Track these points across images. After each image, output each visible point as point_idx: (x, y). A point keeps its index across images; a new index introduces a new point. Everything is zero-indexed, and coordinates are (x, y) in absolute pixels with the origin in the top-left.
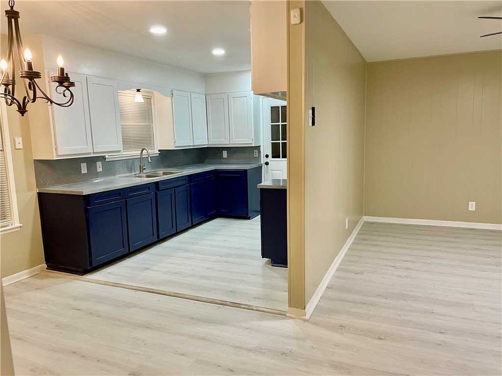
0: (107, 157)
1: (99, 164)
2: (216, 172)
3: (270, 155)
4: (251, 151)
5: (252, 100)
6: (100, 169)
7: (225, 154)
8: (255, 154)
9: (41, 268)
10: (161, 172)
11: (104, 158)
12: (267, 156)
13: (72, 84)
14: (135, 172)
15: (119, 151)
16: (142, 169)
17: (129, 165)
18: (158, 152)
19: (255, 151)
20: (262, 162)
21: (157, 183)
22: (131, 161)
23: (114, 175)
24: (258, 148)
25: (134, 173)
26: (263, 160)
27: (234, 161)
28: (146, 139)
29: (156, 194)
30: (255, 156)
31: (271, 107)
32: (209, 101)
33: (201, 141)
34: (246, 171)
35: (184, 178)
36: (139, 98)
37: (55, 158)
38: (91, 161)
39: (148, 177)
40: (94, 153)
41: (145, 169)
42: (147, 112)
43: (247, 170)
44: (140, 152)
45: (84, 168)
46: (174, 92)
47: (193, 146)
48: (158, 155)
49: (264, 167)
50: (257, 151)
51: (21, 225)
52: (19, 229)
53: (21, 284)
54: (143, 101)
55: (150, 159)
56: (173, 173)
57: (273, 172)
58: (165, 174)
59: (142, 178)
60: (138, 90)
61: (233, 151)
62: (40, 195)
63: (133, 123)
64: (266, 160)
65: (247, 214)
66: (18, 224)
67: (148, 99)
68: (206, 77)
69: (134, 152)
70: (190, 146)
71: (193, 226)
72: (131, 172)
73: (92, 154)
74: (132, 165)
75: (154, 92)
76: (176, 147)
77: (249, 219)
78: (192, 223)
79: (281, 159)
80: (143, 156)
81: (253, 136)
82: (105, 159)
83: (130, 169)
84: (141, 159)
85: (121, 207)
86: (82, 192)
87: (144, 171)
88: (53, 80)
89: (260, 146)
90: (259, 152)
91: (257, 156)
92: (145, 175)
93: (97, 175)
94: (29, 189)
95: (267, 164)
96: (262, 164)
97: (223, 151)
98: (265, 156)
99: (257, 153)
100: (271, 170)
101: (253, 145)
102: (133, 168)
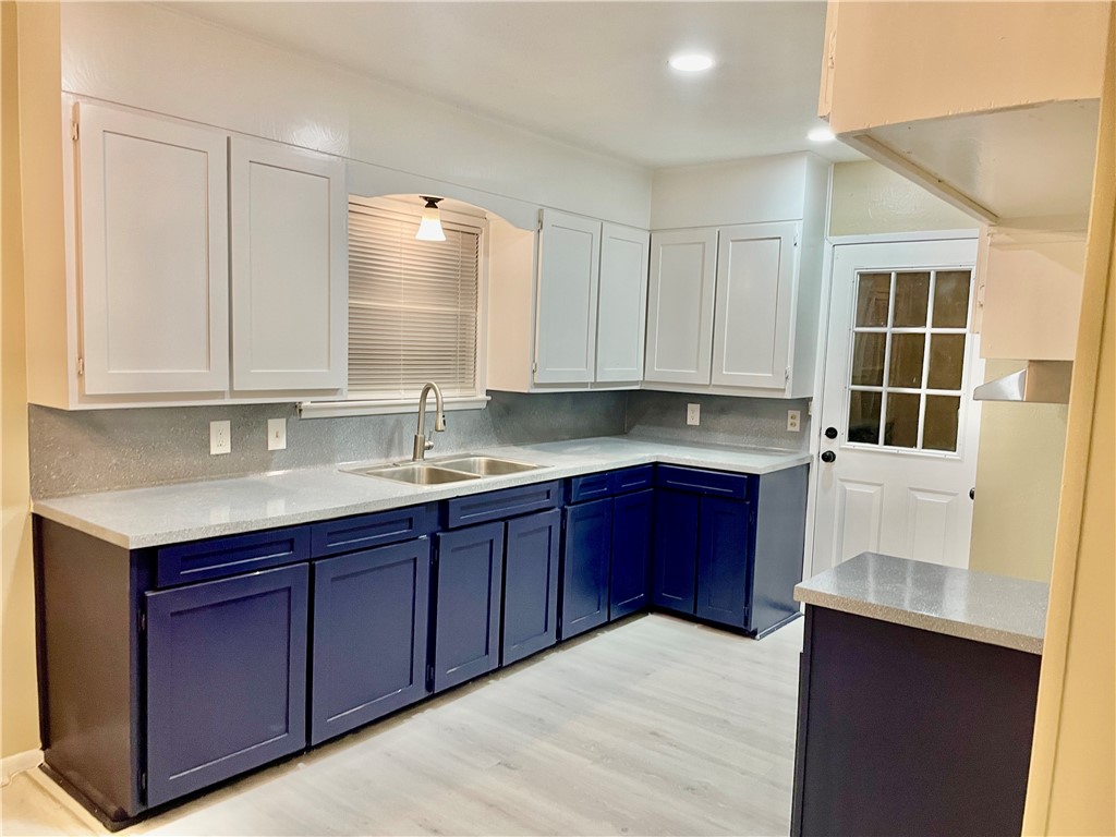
0: (303, 405)
1: (275, 425)
2: (656, 470)
3: (843, 431)
4: (781, 412)
5: (797, 251)
6: (278, 444)
7: (693, 415)
8: (790, 421)
10: (483, 459)
11: (296, 408)
12: (831, 433)
16: (419, 449)
17: (383, 430)
18: (483, 396)
19: (790, 413)
20: (813, 451)
21: (443, 505)
22: (391, 421)
24: (804, 404)
25: (396, 459)
26: (817, 444)
27: (721, 438)
28: (456, 357)
29: (435, 542)
30: (790, 428)
31: (863, 276)
32: (658, 250)
33: (623, 370)
34: (753, 480)
35: (545, 487)
36: (432, 229)
37: (72, 407)
38: (249, 418)
39: (436, 476)
40: (234, 394)
41: (429, 448)
42: (459, 275)
43: (758, 476)
44: (419, 394)
46: (548, 216)
47: (595, 384)
48: (484, 406)
49: (818, 467)
50: (798, 414)
54: (444, 239)
55: (441, 420)
57: (849, 487)
58: (494, 468)
59: (413, 483)
60: (432, 203)
61: (717, 406)
62: (40, 528)
63: (412, 305)
64: (828, 445)
65: (747, 620)
67: (468, 237)
68: (656, 178)
69: (403, 394)
70: (585, 385)
71: (561, 644)
73: (227, 395)
74: (393, 433)
75: (490, 215)
76: (537, 385)
77: (754, 638)
78: (558, 635)
79: (880, 447)
80: (428, 408)
81: (790, 367)
82: (300, 410)
83: (388, 445)
84: (421, 415)
86: (126, 538)
87: (427, 454)
89: (810, 399)
90: (806, 418)
91: (797, 429)
92: (424, 471)
93: (266, 459)
95: (829, 458)
96: (812, 457)
97: (689, 405)
98: (824, 432)
99: (798, 422)
100: (842, 480)
101: (788, 396)
102: (397, 441)
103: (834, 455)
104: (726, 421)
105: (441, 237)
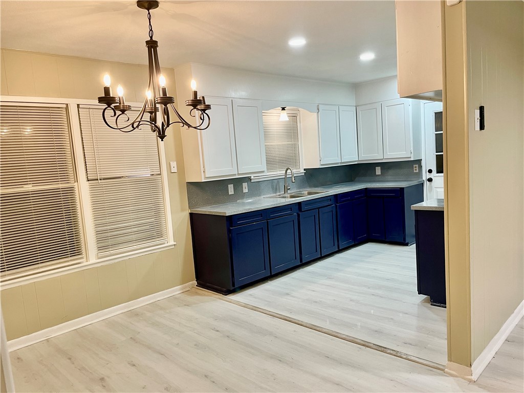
0: (252, 178)
1: (245, 185)
2: (367, 190)
3: (434, 169)
4: (411, 166)
5: (410, 108)
6: (246, 190)
7: (378, 171)
8: (414, 169)
9: (192, 284)
10: (306, 192)
11: (249, 179)
12: (430, 171)
13: (208, 107)
14: (280, 192)
15: (263, 172)
16: (286, 189)
17: (274, 185)
18: (303, 171)
19: (414, 166)
20: (424, 178)
21: (299, 204)
22: (276, 181)
23: (260, 196)
24: (419, 162)
25: (279, 194)
26: (425, 176)
27: (389, 178)
28: (291, 159)
29: (299, 215)
30: (415, 171)
31: (435, 113)
32: (359, 113)
33: (351, 157)
34: (402, 189)
35: (329, 198)
36: (284, 117)
37: (203, 181)
38: (238, 182)
39: (292, 197)
40: (238, 174)
41: (289, 189)
42: (292, 131)
44: (284, 172)
45: (231, 189)
46: (321, 107)
47: (341, 163)
48: (303, 174)
49: (427, 185)
50: (417, 166)
51: (175, 243)
52: (173, 247)
53: (173, 299)
55: (293, 179)
56: (318, 193)
57: (439, 190)
58: (310, 194)
59: (286, 199)
60: (283, 109)
61: (387, 166)
62: (192, 215)
63: (278, 143)
64: (429, 176)
65: (404, 239)
66: (172, 242)
67: (294, 117)
68: (356, 87)
69: (279, 172)
70: (338, 163)
71: (340, 251)
72: (276, 193)
74: (277, 186)
75: (300, 109)
76: (322, 165)
77: (408, 246)
78: (338, 247)
80: (288, 176)
81: (412, 149)
82: (251, 180)
83: (275, 190)
84: (285, 179)
85: (262, 228)
86: (225, 213)
87: (289, 192)
88: (187, 104)
89: (421, 160)
90: (420, 167)
91: (417, 171)
92: (289, 195)
93: (243, 196)
94: (183, 210)
95: (430, 180)
96: (424, 181)
97: (376, 168)
98: (427, 171)
99: (417, 169)
100: (435, 188)
101: (412, 159)
102: (278, 188)
103: (432, 179)
104: (391, 172)
105: (287, 119)
